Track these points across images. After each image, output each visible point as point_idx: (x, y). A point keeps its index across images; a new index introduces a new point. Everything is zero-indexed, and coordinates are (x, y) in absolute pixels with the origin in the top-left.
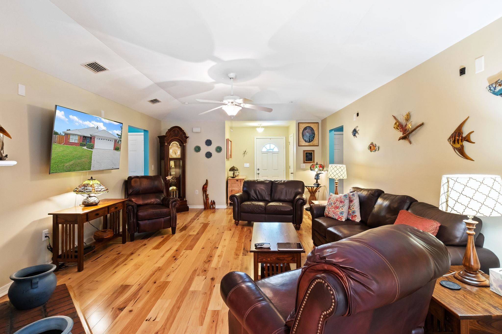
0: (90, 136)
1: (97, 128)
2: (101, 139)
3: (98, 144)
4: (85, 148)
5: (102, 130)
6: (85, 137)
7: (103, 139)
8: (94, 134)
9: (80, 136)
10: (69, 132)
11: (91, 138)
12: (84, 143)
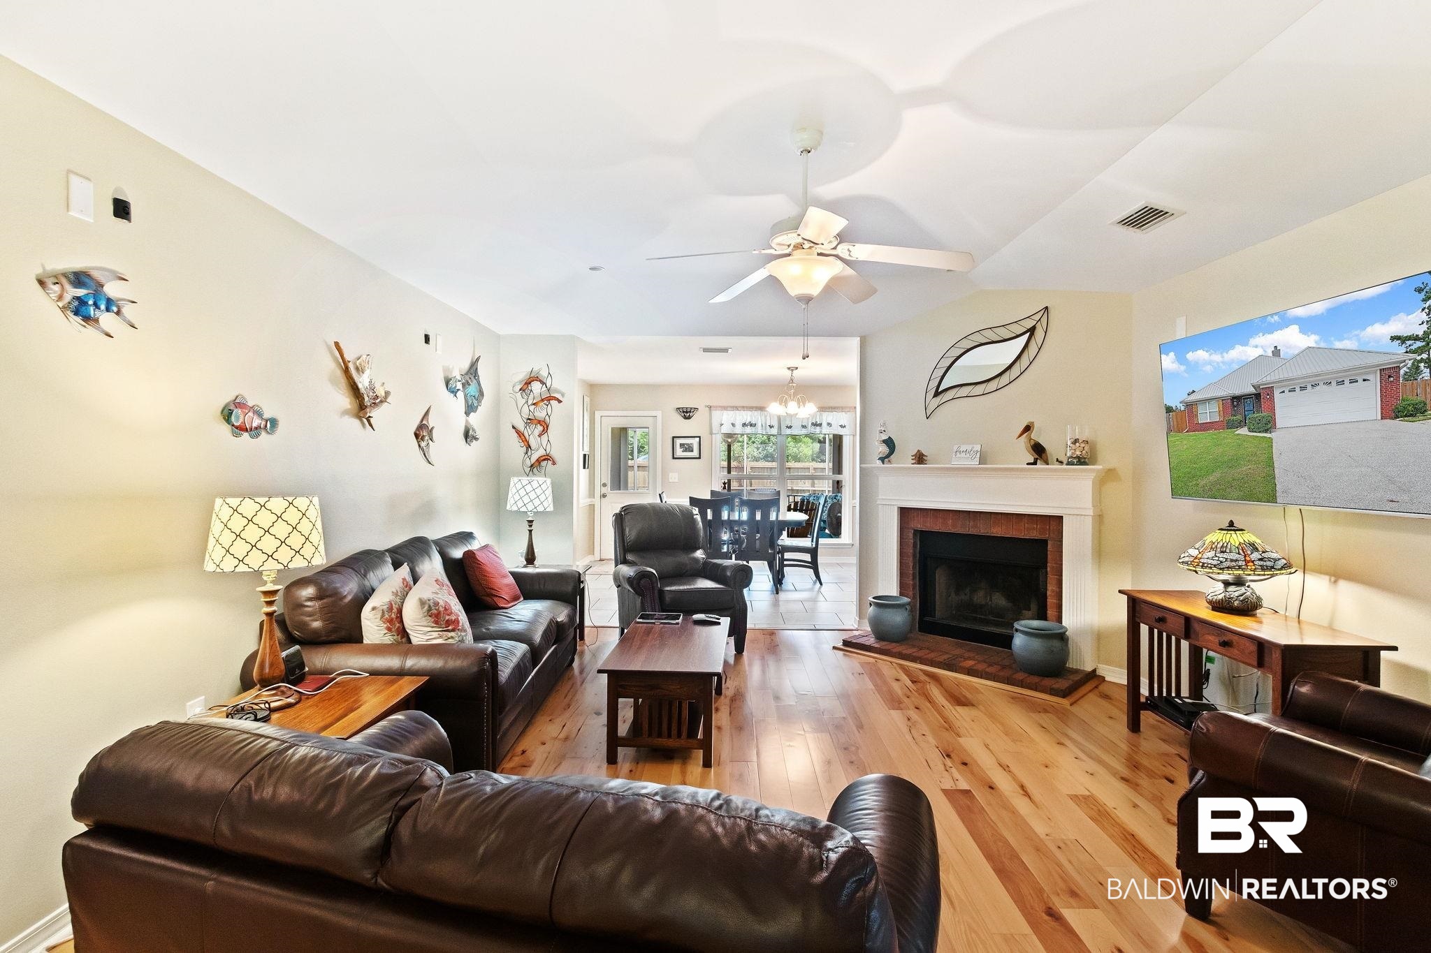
0: (1252, 390)
1: (1276, 352)
2: (1298, 389)
3: (1287, 410)
4: (1244, 431)
5: (1297, 352)
6: (1237, 400)
7: (1309, 387)
8: (1269, 379)
9: (1223, 399)
10: (1193, 398)
11: (1258, 396)
12: (1239, 417)
